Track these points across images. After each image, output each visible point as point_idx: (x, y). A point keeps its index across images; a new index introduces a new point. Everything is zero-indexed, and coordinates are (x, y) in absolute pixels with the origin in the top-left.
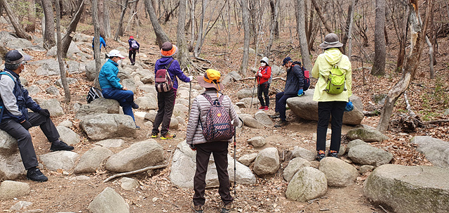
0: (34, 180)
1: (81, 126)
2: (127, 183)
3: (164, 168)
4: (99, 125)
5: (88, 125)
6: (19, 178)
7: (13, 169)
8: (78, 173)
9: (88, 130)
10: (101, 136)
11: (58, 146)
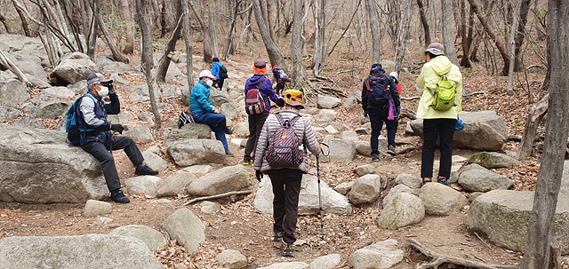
0: (117, 202)
1: (168, 152)
2: (207, 207)
3: (249, 194)
4: (186, 151)
5: (175, 150)
6: (103, 199)
7: (98, 191)
8: (159, 197)
9: (175, 155)
10: (189, 162)
11: (142, 170)
